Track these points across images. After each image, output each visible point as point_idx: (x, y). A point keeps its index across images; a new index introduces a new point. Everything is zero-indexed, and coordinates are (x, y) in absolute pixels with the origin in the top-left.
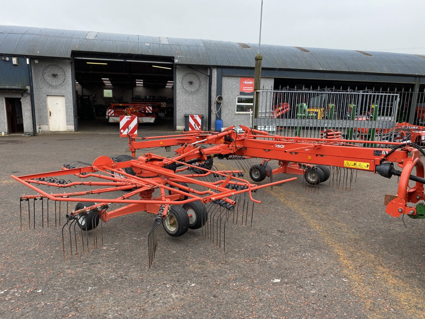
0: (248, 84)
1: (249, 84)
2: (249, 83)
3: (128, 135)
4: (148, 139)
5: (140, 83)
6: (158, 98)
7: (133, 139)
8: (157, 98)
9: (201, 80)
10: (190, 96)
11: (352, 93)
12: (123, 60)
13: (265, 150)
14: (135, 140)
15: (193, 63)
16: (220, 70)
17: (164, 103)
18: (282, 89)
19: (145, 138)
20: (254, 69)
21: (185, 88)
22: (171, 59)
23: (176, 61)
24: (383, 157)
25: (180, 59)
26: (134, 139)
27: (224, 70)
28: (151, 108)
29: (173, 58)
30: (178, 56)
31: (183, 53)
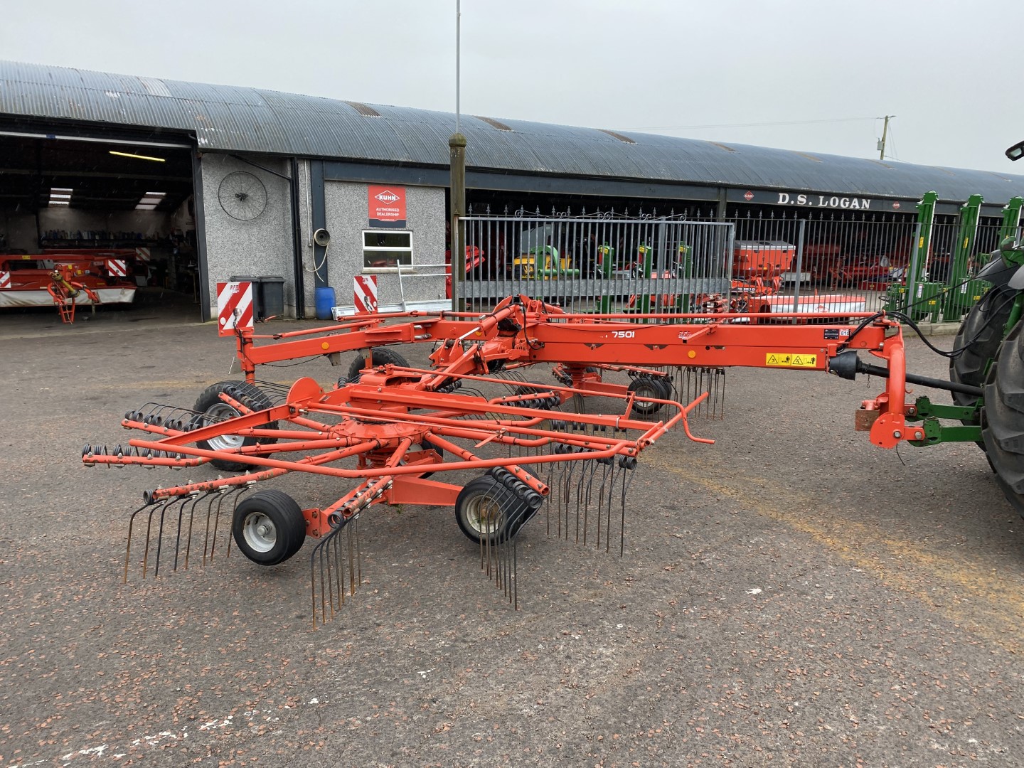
0: (387, 201)
1: (390, 201)
2: (390, 198)
3: (235, 330)
4: (287, 337)
5: (61, 197)
6: (115, 236)
7: (247, 340)
8: (112, 238)
9: (269, 190)
10: (243, 231)
11: (650, 222)
12: (45, 136)
13: (589, 345)
14: (252, 342)
15: (249, 147)
16: (316, 166)
17: (144, 249)
18: (511, 214)
19: (281, 336)
20: (449, 169)
21: (226, 210)
22: (187, 136)
23: (202, 142)
24: (843, 342)
25: (211, 137)
26: (250, 339)
27: (329, 168)
28: (122, 264)
29: (194, 133)
30: (204, 128)
31: (216, 123)
